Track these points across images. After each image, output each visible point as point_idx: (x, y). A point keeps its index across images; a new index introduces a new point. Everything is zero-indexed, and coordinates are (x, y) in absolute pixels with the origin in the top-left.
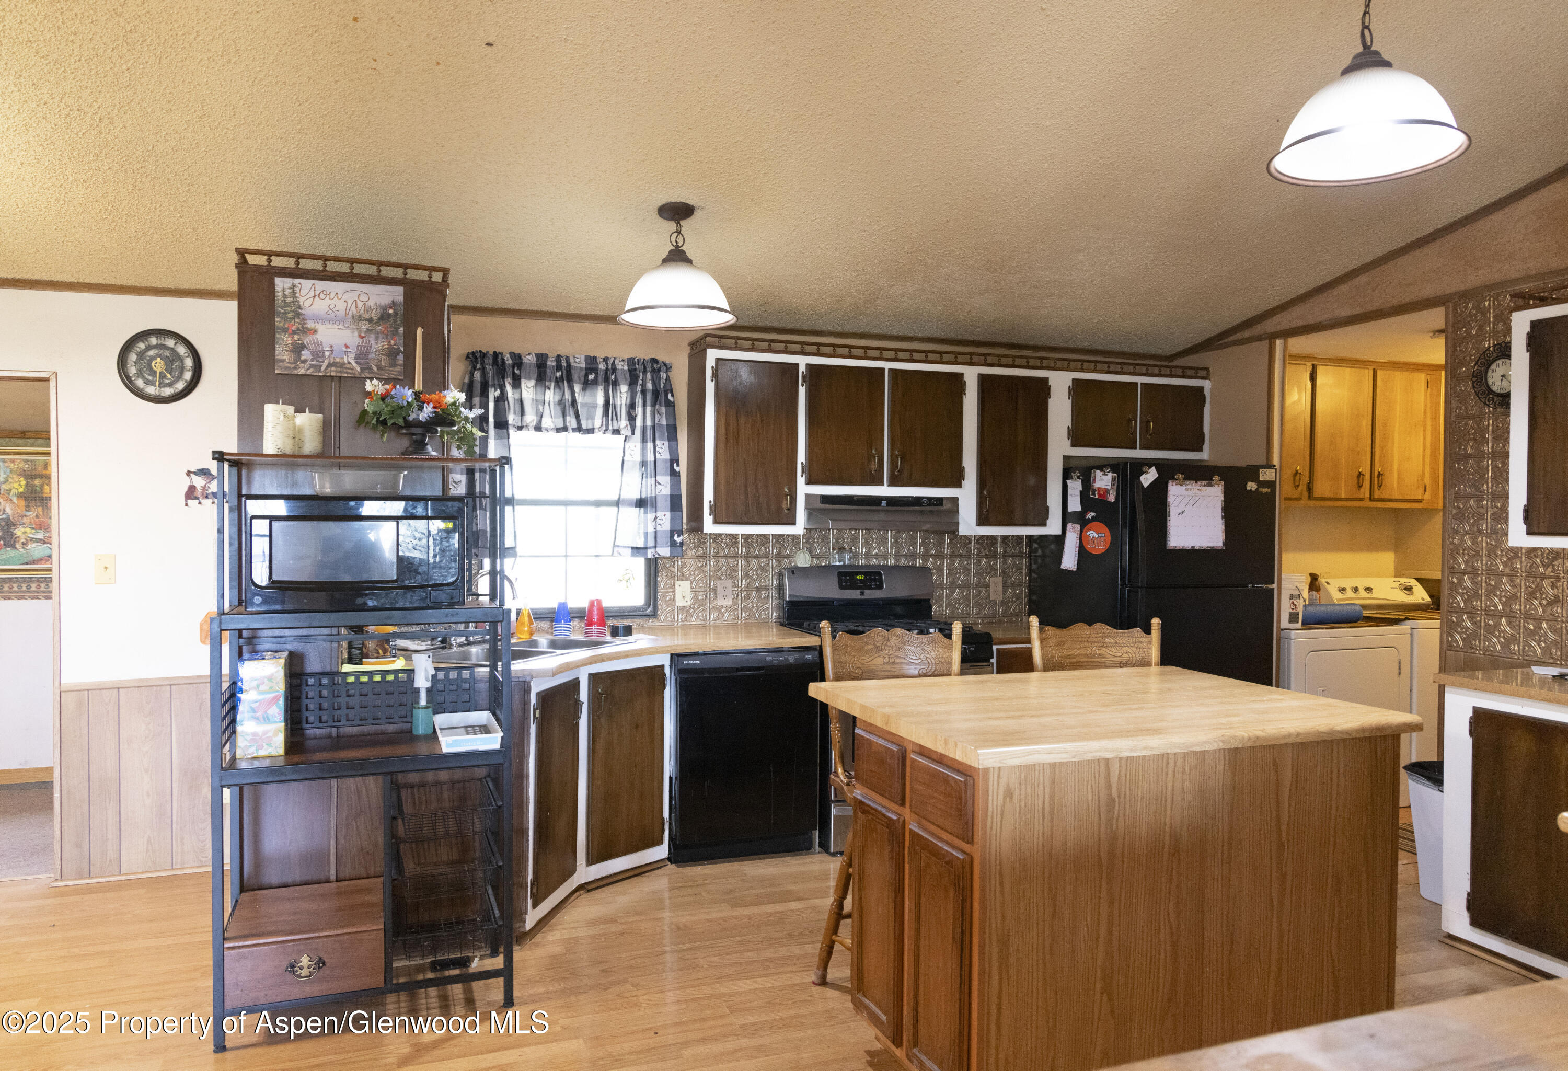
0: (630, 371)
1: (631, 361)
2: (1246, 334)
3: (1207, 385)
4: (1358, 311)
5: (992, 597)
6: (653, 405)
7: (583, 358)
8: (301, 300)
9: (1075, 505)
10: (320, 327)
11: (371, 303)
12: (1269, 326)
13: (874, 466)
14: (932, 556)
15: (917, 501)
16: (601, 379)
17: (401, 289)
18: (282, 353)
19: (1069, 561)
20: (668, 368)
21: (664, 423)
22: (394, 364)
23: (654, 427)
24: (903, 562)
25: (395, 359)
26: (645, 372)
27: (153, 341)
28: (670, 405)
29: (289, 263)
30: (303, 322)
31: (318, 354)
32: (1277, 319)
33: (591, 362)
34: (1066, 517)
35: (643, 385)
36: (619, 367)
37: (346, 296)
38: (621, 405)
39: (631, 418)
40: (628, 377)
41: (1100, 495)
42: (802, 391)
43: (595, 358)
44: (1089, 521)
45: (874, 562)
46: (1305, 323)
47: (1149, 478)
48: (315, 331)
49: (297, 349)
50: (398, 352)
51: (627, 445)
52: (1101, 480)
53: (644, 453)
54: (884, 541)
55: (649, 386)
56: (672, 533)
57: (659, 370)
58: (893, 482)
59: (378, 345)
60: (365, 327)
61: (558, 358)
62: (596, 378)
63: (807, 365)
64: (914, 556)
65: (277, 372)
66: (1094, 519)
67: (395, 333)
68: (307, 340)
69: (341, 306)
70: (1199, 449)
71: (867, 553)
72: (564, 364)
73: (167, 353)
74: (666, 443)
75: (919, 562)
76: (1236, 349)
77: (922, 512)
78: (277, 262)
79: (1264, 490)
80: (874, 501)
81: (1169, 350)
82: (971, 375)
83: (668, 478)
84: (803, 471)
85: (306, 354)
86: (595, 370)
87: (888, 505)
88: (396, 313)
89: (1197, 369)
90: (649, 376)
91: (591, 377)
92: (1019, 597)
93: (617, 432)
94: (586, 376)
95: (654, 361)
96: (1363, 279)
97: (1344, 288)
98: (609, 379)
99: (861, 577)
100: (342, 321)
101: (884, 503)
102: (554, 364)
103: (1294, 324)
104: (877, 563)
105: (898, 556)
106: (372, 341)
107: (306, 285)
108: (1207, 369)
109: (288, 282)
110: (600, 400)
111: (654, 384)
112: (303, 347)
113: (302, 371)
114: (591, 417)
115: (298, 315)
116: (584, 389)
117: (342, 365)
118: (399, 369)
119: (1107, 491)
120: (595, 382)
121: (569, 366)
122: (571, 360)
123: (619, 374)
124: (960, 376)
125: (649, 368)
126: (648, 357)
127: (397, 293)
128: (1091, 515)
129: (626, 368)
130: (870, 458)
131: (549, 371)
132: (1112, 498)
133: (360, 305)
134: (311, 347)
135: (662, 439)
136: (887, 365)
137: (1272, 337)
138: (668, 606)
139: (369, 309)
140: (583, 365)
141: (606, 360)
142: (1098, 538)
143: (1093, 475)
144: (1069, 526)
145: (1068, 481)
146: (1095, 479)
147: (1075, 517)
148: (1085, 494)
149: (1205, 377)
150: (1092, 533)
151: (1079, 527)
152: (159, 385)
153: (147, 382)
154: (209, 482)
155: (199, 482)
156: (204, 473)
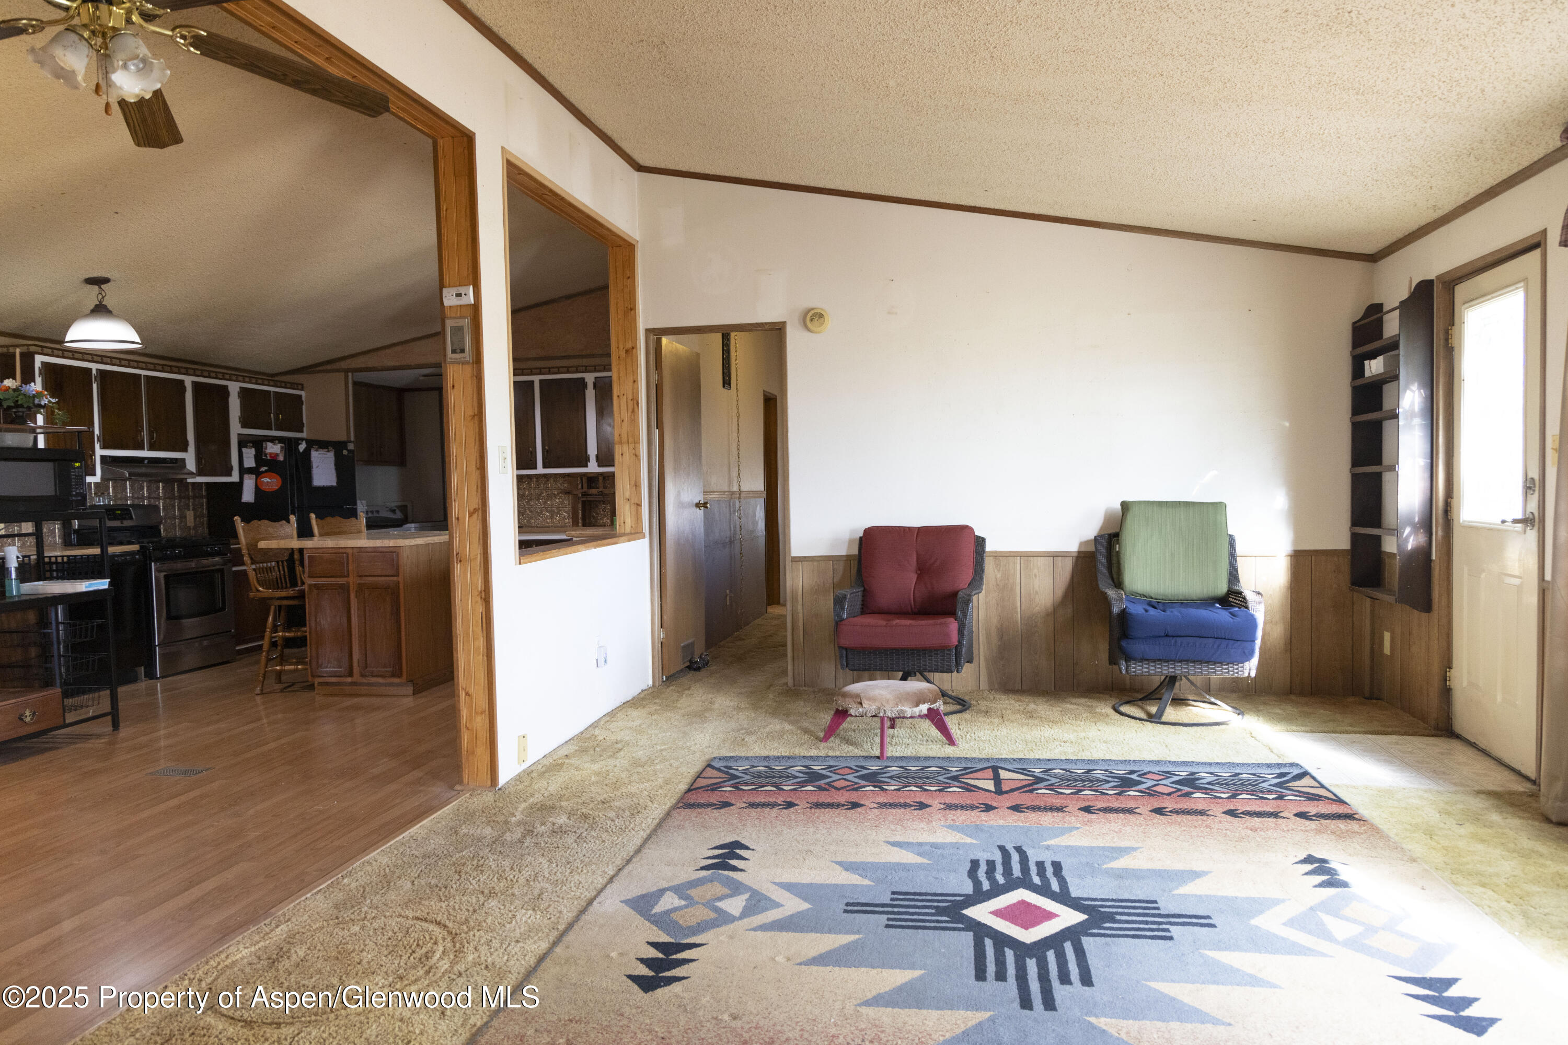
2: (329, 367)
3: (303, 393)
4: (397, 364)
5: (188, 524)
9: (250, 462)
12: (344, 365)
13: (138, 437)
15: (164, 460)
19: (248, 496)
32: (349, 361)
34: (243, 471)
41: (271, 457)
42: (95, 386)
44: (262, 472)
45: (131, 502)
46: (367, 367)
47: (302, 447)
52: (272, 447)
63: (97, 369)
66: (266, 471)
70: (302, 431)
71: (129, 497)
76: (322, 375)
79: (351, 455)
80: (140, 460)
82: (188, 380)
84: (98, 440)
89: (298, 384)
92: (202, 524)
99: (119, 512)
101: (146, 462)
103: (360, 366)
108: (302, 385)
119: (277, 455)
124: (182, 382)
128: (263, 469)
130: (136, 432)
132: (281, 458)
137: (346, 371)
142: (271, 482)
143: (264, 445)
144: (246, 476)
145: (244, 450)
146: (266, 448)
147: (250, 471)
148: (259, 457)
149: (302, 389)
150: (266, 480)
151: (254, 477)
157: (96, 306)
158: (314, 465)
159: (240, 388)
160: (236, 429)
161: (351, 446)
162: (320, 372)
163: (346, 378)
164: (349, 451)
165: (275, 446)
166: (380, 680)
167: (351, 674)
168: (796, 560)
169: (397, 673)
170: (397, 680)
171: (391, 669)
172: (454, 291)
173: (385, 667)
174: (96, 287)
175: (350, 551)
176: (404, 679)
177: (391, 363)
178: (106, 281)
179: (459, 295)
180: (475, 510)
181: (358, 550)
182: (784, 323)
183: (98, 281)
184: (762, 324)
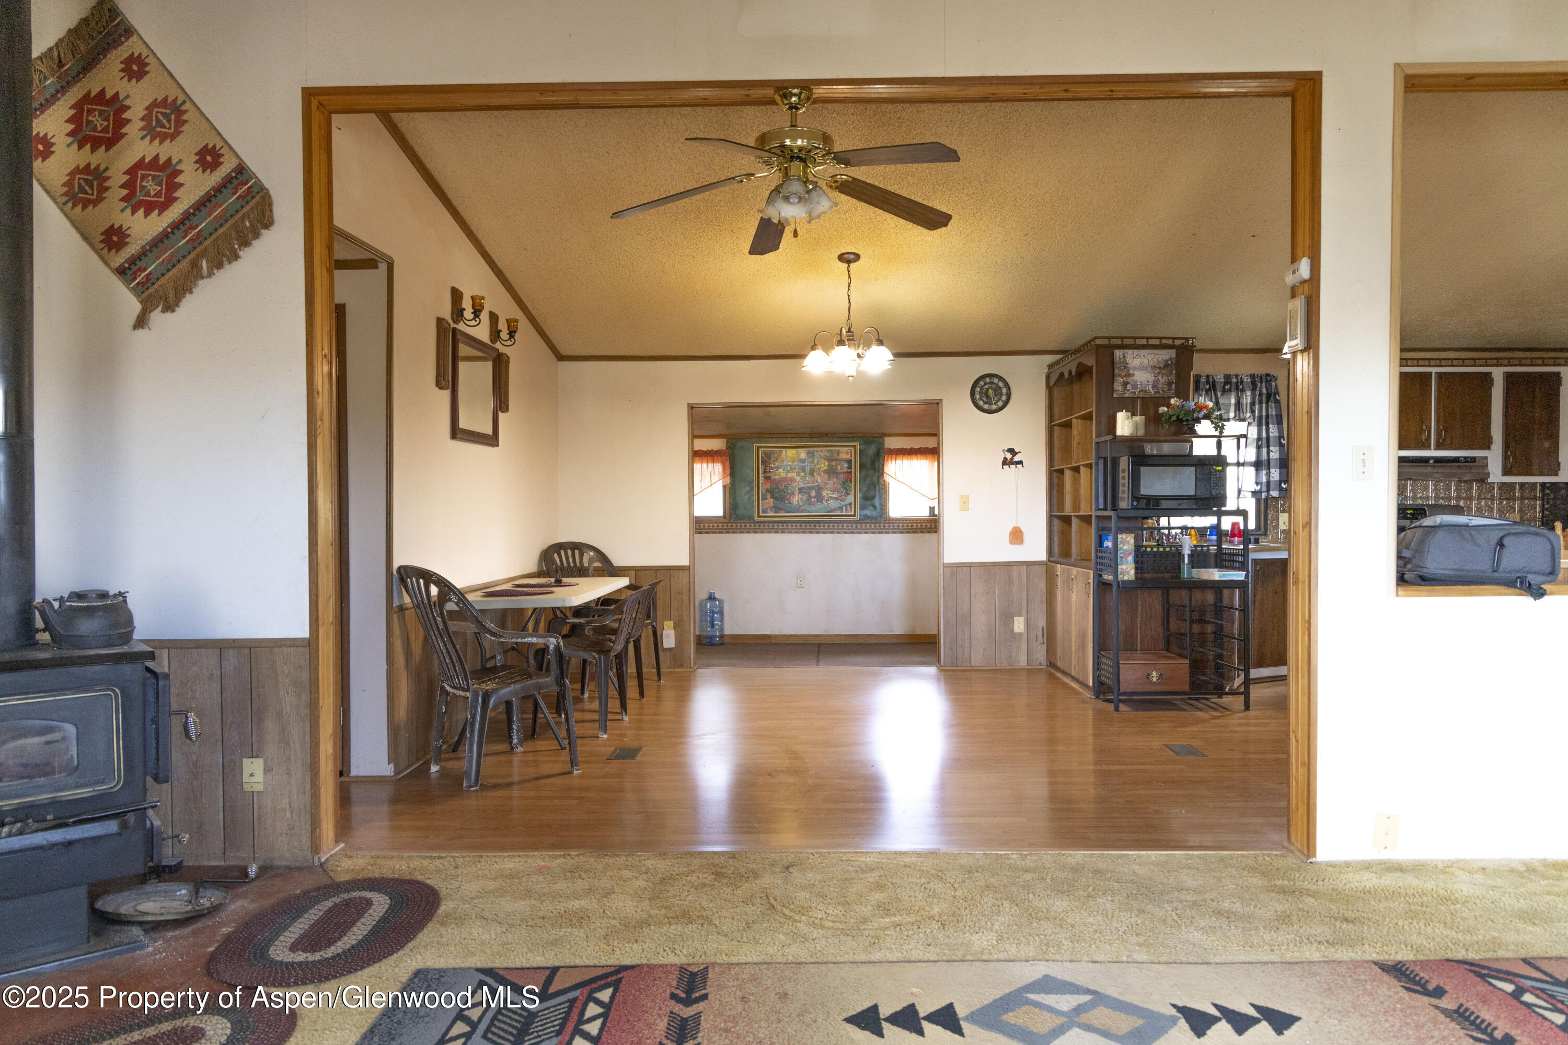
0: (1252, 382)
1: (1252, 376)
6: (1267, 402)
7: (1222, 376)
8: (1128, 360)
10: (1136, 373)
11: (1160, 359)
13: (1424, 437)
14: (1464, 498)
15: (1456, 460)
16: (1233, 388)
17: (1174, 351)
18: (1118, 386)
20: (1275, 378)
21: (1274, 413)
22: (1170, 389)
23: (1267, 416)
24: (1441, 502)
25: (1171, 387)
26: (1261, 382)
27: (988, 380)
28: (1277, 402)
29: (1119, 341)
30: (1128, 371)
31: (1135, 386)
33: (1228, 378)
35: (1260, 390)
36: (1245, 380)
37: (1149, 356)
38: (1247, 404)
39: (1253, 411)
40: (1251, 385)
43: (1230, 375)
45: (1420, 502)
48: (1133, 375)
49: (1125, 384)
50: (1173, 382)
51: (1250, 428)
53: (1260, 433)
54: (1426, 488)
55: (1264, 391)
56: (1280, 482)
57: (1271, 380)
58: (1439, 446)
59: (1163, 380)
60: (1157, 371)
61: (1208, 377)
62: (1231, 387)
64: (1449, 498)
65: (1115, 396)
67: (1171, 373)
68: (1130, 380)
69: (1146, 362)
71: (1413, 496)
72: (1211, 380)
73: (994, 386)
74: (1276, 426)
75: (1453, 503)
77: (1459, 467)
78: (1113, 341)
80: (1425, 460)
82: (1498, 373)
83: (1277, 448)
85: (1129, 387)
86: (1230, 383)
87: (1434, 462)
88: (1172, 363)
90: (1264, 384)
91: (1227, 387)
93: (1244, 420)
94: (1224, 387)
95: (1268, 375)
98: (1239, 387)
100: (1146, 369)
101: (1431, 461)
102: (1205, 380)
104: (1421, 503)
105: (1437, 498)
106: (1160, 378)
107: (1130, 353)
109: (1122, 351)
110: (1233, 401)
111: (1267, 389)
112: (1128, 383)
113: (1127, 395)
114: (1228, 412)
115: (1126, 367)
116: (1222, 395)
117: (1145, 391)
118: (1173, 391)
120: (1230, 390)
121: (1214, 381)
122: (1215, 377)
123: (1245, 384)
124: (1489, 374)
125: (1264, 380)
126: (1264, 372)
127: (1172, 353)
129: (1249, 380)
130: (1422, 431)
131: (1201, 386)
133: (1155, 360)
134: (1132, 383)
135: (1273, 424)
136: (1434, 370)
138: (1274, 529)
139: (1159, 362)
140: (1223, 380)
141: (1237, 376)
152: (990, 404)
153: (985, 403)
154: (1014, 456)
155: (1009, 456)
156: (1011, 451)
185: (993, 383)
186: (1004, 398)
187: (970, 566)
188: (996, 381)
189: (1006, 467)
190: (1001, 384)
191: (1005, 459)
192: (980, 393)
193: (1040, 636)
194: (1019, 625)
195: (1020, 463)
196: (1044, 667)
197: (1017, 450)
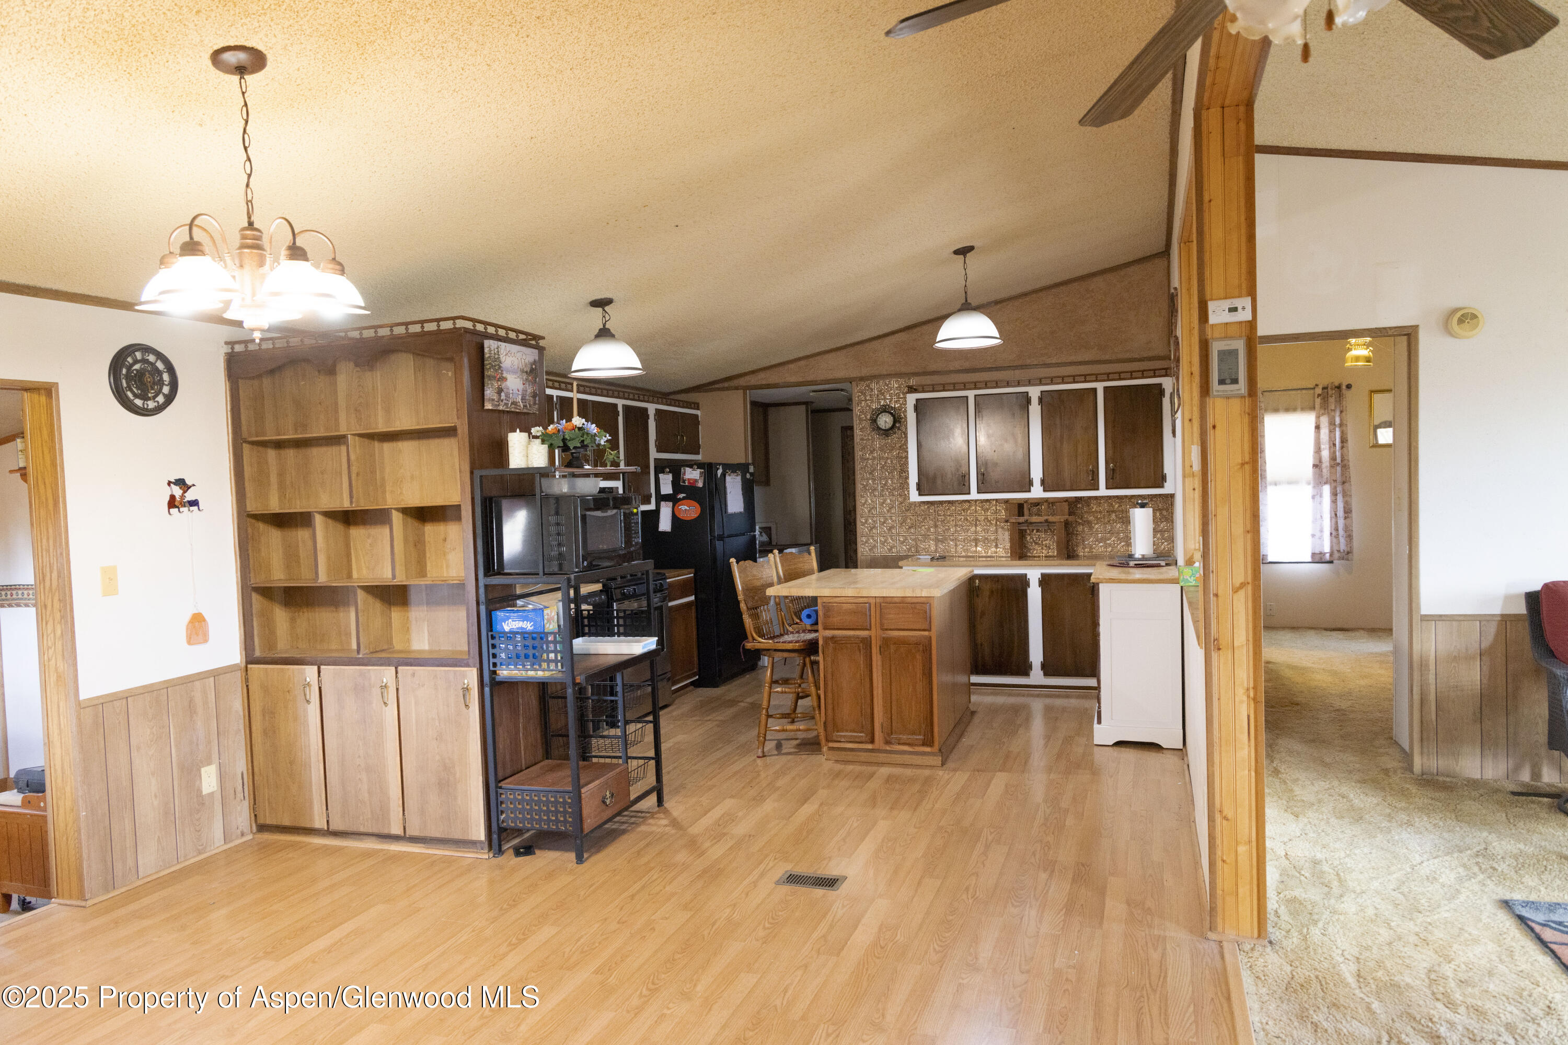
2: (726, 385)
3: (698, 412)
4: (801, 380)
9: (666, 489)
10: (508, 377)
11: (527, 361)
12: (742, 382)
17: (535, 352)
19: (665, 524)
25: (535, 400)
27: (137, 355)
30: (502, 372)
31: (507, 395)
32: (748, 378)
34: (660, 498)
37: (518, 355)
41: (689, 483)
44: (680, 500)
46: (768, 383)
47: (719, 472)
48: (506, 379)
49: (500, 391)
50: (537, 394)
52: (691, 473)
59: (529, 389)
60: (524, 377)
66: (684, 498)
67: (536, 381)
68: (503, 386)
69: (516, 362)
70: (698, 453)
73: (150, 368)
76: (719, 393)
79: (752, 477)
81: (667, 390)
85: (502, 395)
88: (537, 367)
89: (694, 403)
96: (802, 363)
97: (792, 366)
100: (516, 373)
103: (759, 383)
106: (527, 387)
108: (698, 404)
109: (492, 343)
112: (502, 390)
113: (501, 406)
115: (500, 367)
117: (515, 403)
119: (696, 481)
128: (681, 496)
132: (700, 485)
134: (505, 392)
137: (745, 388)
139: (526, 365)
142: (690, 510)
143: (682, 470)
144: (663, 503)
145: (661, 476)
146: (684, 474)
147: (666, 498)
148: (676, 483)
149: (698, 409)
150: (684, 507)
151: (671, 504)
152: (145, 398)
153: (136, 396)
154: (185, 492)
155: (177, 491)
156: (181, 483)
157: (600, 330)
158: (728, 491)
159: (656, 409)
160: (654, 454)
161: (751, 469)
162: (719, 389)
163: (745, 394)
164: (751, 474)
165: (694, 472)
166: (906, 748)
167: (872, 741)
168: (1426, 618)
169: (928, 742)
170: (928, 749)
171: (921, 737)
172: (1227, 304)
173: (914, 733)
174: (600, 309)
175: (872, 601)
176: (936, 748)
177: (793, 379)
178: (608, 302)
179: (1233, 310)
180: (1243, 585)
181: (881, 600)
182: (1417, 326)
183: (601, 303)
184: (1385, 328)
185: (147, 362)
186: (166, 390)
187: (126, 697)
188: (152, 358)
189: (174, 511)
190: (160, 365)
191: (172, 497)
192: (127, 377)
193: (240, 788)
194: (209, 780)
195: (194, 503)
196: (250, 837)
197: (189, 482)
